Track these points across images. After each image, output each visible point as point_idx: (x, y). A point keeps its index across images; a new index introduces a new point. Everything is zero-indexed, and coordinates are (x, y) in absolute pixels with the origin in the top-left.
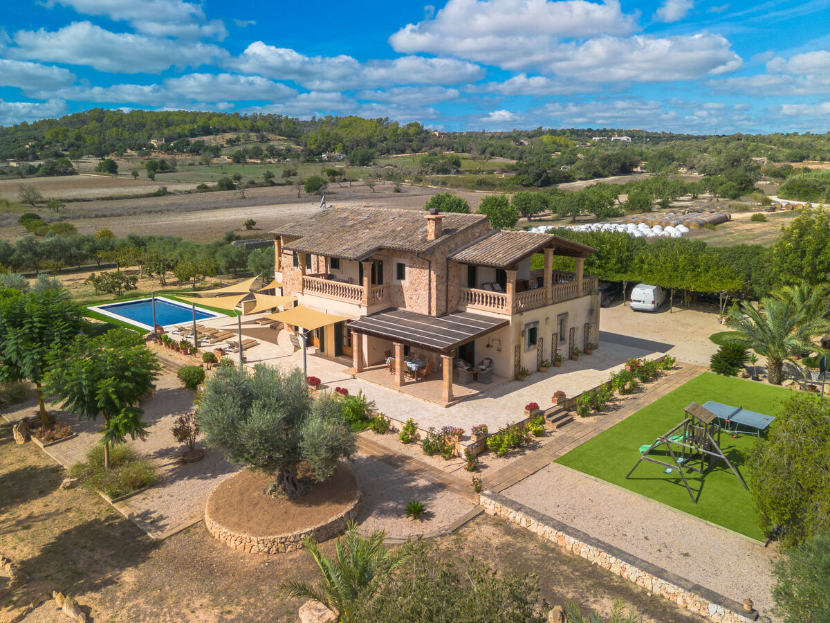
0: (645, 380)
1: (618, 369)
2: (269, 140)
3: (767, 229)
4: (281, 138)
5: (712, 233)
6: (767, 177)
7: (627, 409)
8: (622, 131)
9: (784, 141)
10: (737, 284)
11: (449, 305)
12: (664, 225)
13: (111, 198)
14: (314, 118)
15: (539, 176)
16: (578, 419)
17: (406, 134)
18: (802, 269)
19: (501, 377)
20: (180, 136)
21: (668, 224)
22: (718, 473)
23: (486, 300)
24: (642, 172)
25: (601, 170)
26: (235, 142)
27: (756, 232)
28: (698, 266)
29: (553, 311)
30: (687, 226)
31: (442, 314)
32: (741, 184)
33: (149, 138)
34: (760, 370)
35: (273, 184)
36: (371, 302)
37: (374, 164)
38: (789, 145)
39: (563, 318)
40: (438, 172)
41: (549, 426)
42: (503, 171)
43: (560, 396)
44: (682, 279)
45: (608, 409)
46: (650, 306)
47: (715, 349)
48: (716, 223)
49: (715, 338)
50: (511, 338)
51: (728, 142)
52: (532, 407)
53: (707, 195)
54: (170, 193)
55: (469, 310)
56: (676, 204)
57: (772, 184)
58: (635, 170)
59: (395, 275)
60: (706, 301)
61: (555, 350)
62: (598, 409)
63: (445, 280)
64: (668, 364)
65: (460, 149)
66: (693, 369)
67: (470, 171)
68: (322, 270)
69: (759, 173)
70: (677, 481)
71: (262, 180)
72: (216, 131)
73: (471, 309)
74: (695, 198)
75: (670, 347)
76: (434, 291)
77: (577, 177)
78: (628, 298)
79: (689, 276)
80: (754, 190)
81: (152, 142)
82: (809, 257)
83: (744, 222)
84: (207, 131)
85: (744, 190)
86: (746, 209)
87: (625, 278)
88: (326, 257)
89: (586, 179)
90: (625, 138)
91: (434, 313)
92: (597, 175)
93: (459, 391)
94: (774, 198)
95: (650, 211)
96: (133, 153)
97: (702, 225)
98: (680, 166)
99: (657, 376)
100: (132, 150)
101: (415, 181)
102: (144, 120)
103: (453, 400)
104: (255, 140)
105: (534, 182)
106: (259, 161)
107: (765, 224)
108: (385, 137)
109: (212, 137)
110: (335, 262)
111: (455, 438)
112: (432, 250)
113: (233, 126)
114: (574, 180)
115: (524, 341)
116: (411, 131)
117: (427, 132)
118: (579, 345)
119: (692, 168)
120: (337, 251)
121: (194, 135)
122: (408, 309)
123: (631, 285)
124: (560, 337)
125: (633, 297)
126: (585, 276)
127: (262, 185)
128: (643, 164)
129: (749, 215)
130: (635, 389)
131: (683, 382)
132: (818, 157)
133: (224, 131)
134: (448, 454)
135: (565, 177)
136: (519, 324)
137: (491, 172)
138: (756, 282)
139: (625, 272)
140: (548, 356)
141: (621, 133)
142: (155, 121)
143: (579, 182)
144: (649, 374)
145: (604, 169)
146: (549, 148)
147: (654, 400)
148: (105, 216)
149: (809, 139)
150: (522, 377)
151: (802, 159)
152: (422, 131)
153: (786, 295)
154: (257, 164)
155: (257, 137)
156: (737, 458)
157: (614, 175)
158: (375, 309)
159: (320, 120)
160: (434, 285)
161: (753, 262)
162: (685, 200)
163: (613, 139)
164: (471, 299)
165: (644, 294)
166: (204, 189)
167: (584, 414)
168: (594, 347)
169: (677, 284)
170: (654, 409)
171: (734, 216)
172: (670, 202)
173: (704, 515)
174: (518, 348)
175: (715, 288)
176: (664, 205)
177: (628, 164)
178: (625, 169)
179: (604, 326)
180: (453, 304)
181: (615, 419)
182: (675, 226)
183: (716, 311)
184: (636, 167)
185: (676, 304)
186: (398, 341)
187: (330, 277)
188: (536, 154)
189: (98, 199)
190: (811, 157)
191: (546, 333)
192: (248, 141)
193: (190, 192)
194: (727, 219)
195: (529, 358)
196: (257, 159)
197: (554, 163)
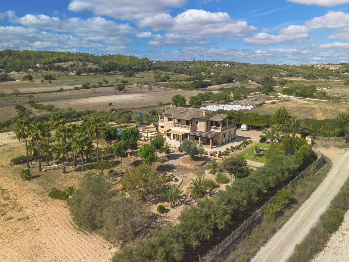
0: (247, 144)
1: (242, 142)
2: (87, 65)
3: (276, 106)
4: (92, 64)
5: (260, 108)
6: (278, 85)
7: (244, 149)
8: (226, 62)
9: (285, 68)
10: (265, 124)
11: (208, 130)
12: (246, 106)
13: (43, 92)
14: (103, 55)
15: (200, 84)
16: (235, 151)
17: (143, 63)
18: (278, 120)
19: (219, 144)
20: (49, 63)
21: (247, 105)
22: (260, 157)
23: (215, 128)
24: (236, 82)
25: (221, 82)
26: (73, 66)
27: (272, 107)
28: (256, 120)
29: (228, 130)
30: (253, 106)
31: (207, 131)
32: (269, 89)
33: (35, 63)
34: (269, 142)
35: (102, 86)
36: (191, 129)
37: (135, 77)
38: (287, 70)
39: (230, 132)
40: (162, 81)
41: (231, 152)
42: (185, 81)
43: (232, 147)
44: (253, 123)
45: (240, 149)
46: (246, 130)
47: (260, 138)
48: (261, 104)
49: (260, 136)
50: (221, 136)
51: (266, 68)
52: (227, 148)
53: (258, 92)
54: (64, 90)
55: (211, 131)
56: (249, 96)
57: (280, 87)
58: (233, 81)
59: (195, 123)
60: (258, 128)
61: (228, 139)
62: (239, 149)
63: (207, 125)
64: (251, 141)
65: (166, 70)
66: (256, 142)
67: (173, 81)
68: (176, 122)
69: (276, 83)
70: (254, 158)
71: (97, 85)
72: (64, 61)
73: (212, 130)
74: (255, 94)
75: (251, 138)
76: (205, 127)
77: (213, 84)
78: (240, 128)
79: (254, 122)
80: (273, 91)
81: (37, 65)
82: (280, 118)
83: (269, 104)
84: (60, 61)
85: (270, 91)
86: (270, 99)
87: (239, 123)
88: (177, 119)
89: (216, 85)
90: (227, 65)
91: (205, 131)
92: (220, 83)
93: (213, 146)
94: (279, 94)
95: (241, 99)
96: (30, 70)
97: (257, 105)
98: (249, 80)
99: (249, 144)
100: (29, 69)
101: (155, 85)
102: (30, 55)
103: (212, 148)
104: (82, 65)
105: (199, 86)
106: (86, 74)
107: (275, 105)
108: (134, 64)
109: (63, 63)
110: (179, 121)
111: (216, 153)
112: (205, 119)
113: (71, 58)
114: (212, 85)
115: (223, 137)
116: (145, 62)
117: (150, 62)
118: (233, 138)
119: (253, 81)
120: (180, 118)
121: (55, 62)
122: (198, 130)
123: (241, 125)
124: (229, 136)
125: (242, 127)
126: (234, 123)
127: (98, 87)
128: (236, 78)
129: (271, 101)
130: (245, 146)
131: (254, 145)
132: (297, 76)
133: (67, 61)
134: (215, 156)
135: (209, 84)
136: (222, 133)
137: (181, 81)
138: (270, 123)
139: (239, 121)
140: (227, 140)
141: (226, 63)
142: (35, 55)
143: (214, 86)
144: (247, 143)
145: (222, 81)
146: (200, 70)
147: (249, 148)
148: (51, 101)
149: (294, 68)
150: (223, 144)
151: (291, 76)
152: (149, 61)
153: (275, 127)
154: (85, 75)
155: (82, 64)
156: (264, 155)
157: (226, 83)
158: (192, 130)
159: (105, 55)
160: (205, 125)
161: (269, 119)
162: (251, 96)
163: (223, 65)
164: (211, 128)
165: (244, 127)
166: (77, 88)
167: (236, 150)
168: (235, 138)
169: (252, 124)
170: (249, 149)
171: (267, 102)
172: (247, 96)
173: (259, 162)
174: (222, 138)
175: (260, 125)
176: (245, 97)
177: (231, 79)
178: (230, 81)
179: (238, 134)
180: (208, 129)
181: (242, 151)
182: (249, 106)
183: (261, 130)
184: (234, 80)
185: (252, 129)
186: (199, 137)
187: (178, 124)
188: (196, 73)
189: (38, 93)
190: (294, 75)
191: (227, 135)
192: (79, 65)
193: (72, 90)
194: (264, 103)
195: (224, 140)
196: (85, 73)
197: (203, 77)
